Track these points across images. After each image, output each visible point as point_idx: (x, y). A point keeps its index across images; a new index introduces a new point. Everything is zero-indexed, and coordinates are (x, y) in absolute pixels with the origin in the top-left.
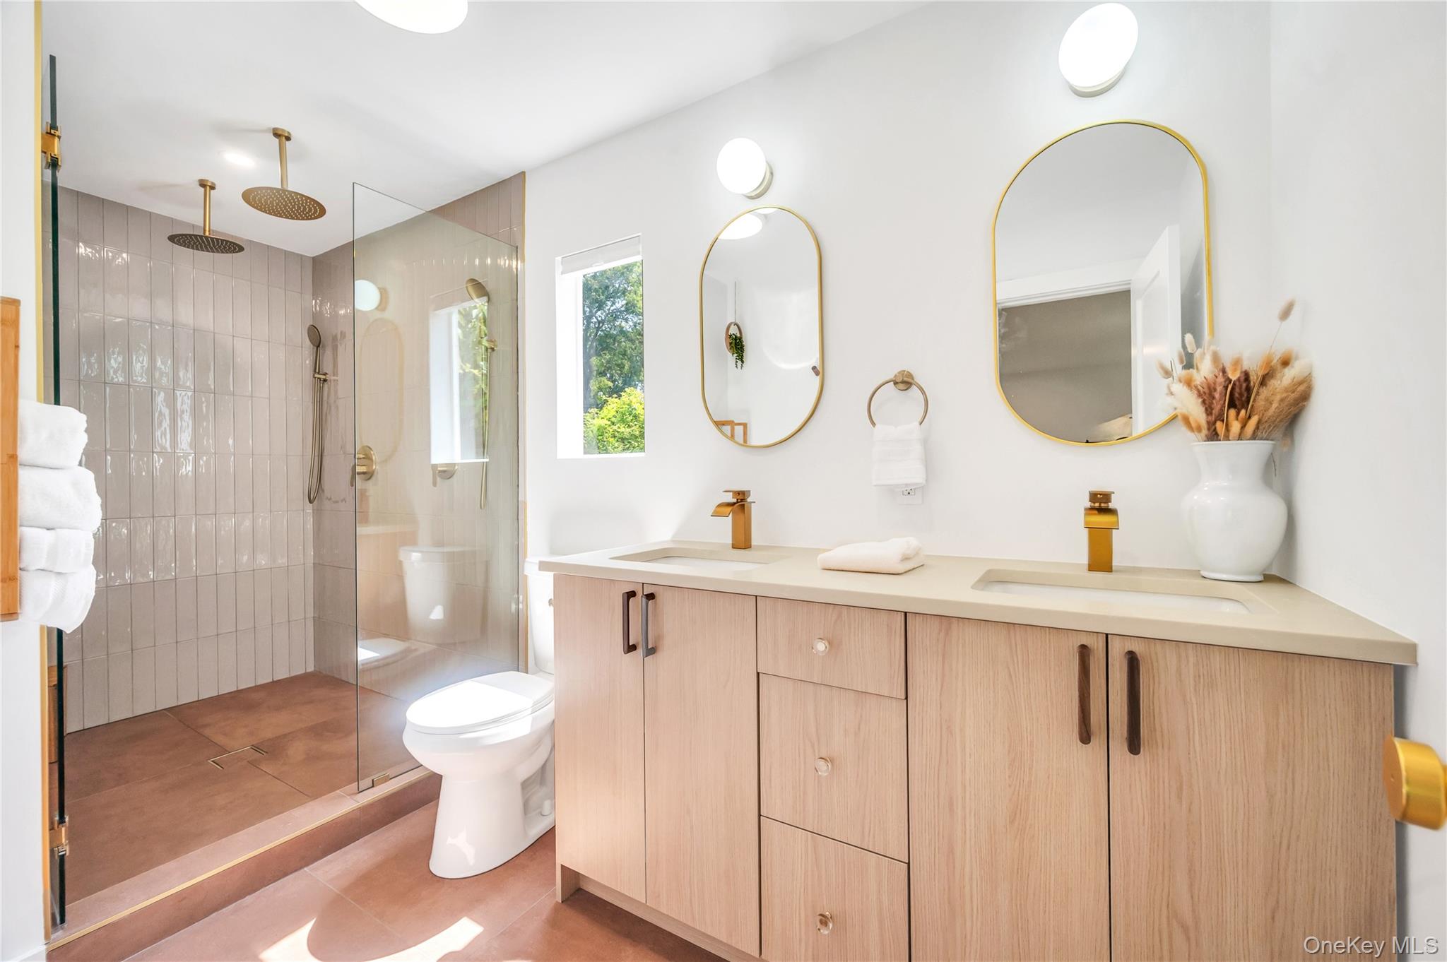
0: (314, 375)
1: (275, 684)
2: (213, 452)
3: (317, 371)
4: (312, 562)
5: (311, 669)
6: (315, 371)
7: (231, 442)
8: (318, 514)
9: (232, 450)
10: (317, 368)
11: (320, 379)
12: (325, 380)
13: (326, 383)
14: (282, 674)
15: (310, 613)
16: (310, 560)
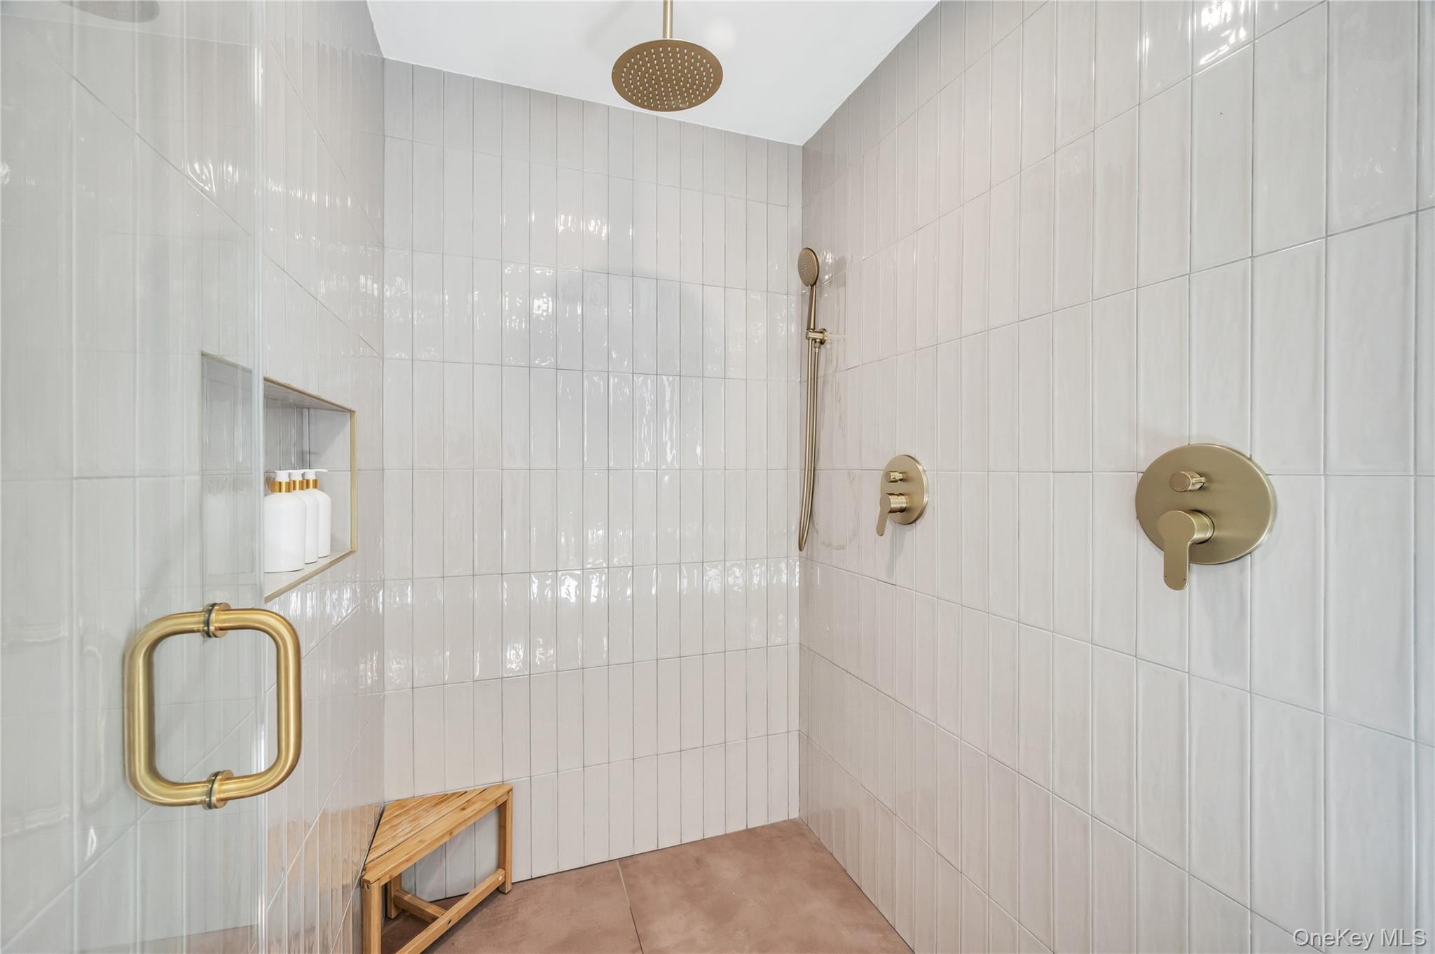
0: (807, 334)
1: (751, 832)
2: (678, 467)
3: (812, 327)
4: (798, 642)
5: (794, 815)
6: (808, 328)
7: (699, 450)
8: (808, 565)
9: (701, 464)
10: (810, 325)
11: (815, 340)
12: (822, 342)
13: (822, 347)
14: (757, 821)
15: (795, 725)
16: (795, 639)
